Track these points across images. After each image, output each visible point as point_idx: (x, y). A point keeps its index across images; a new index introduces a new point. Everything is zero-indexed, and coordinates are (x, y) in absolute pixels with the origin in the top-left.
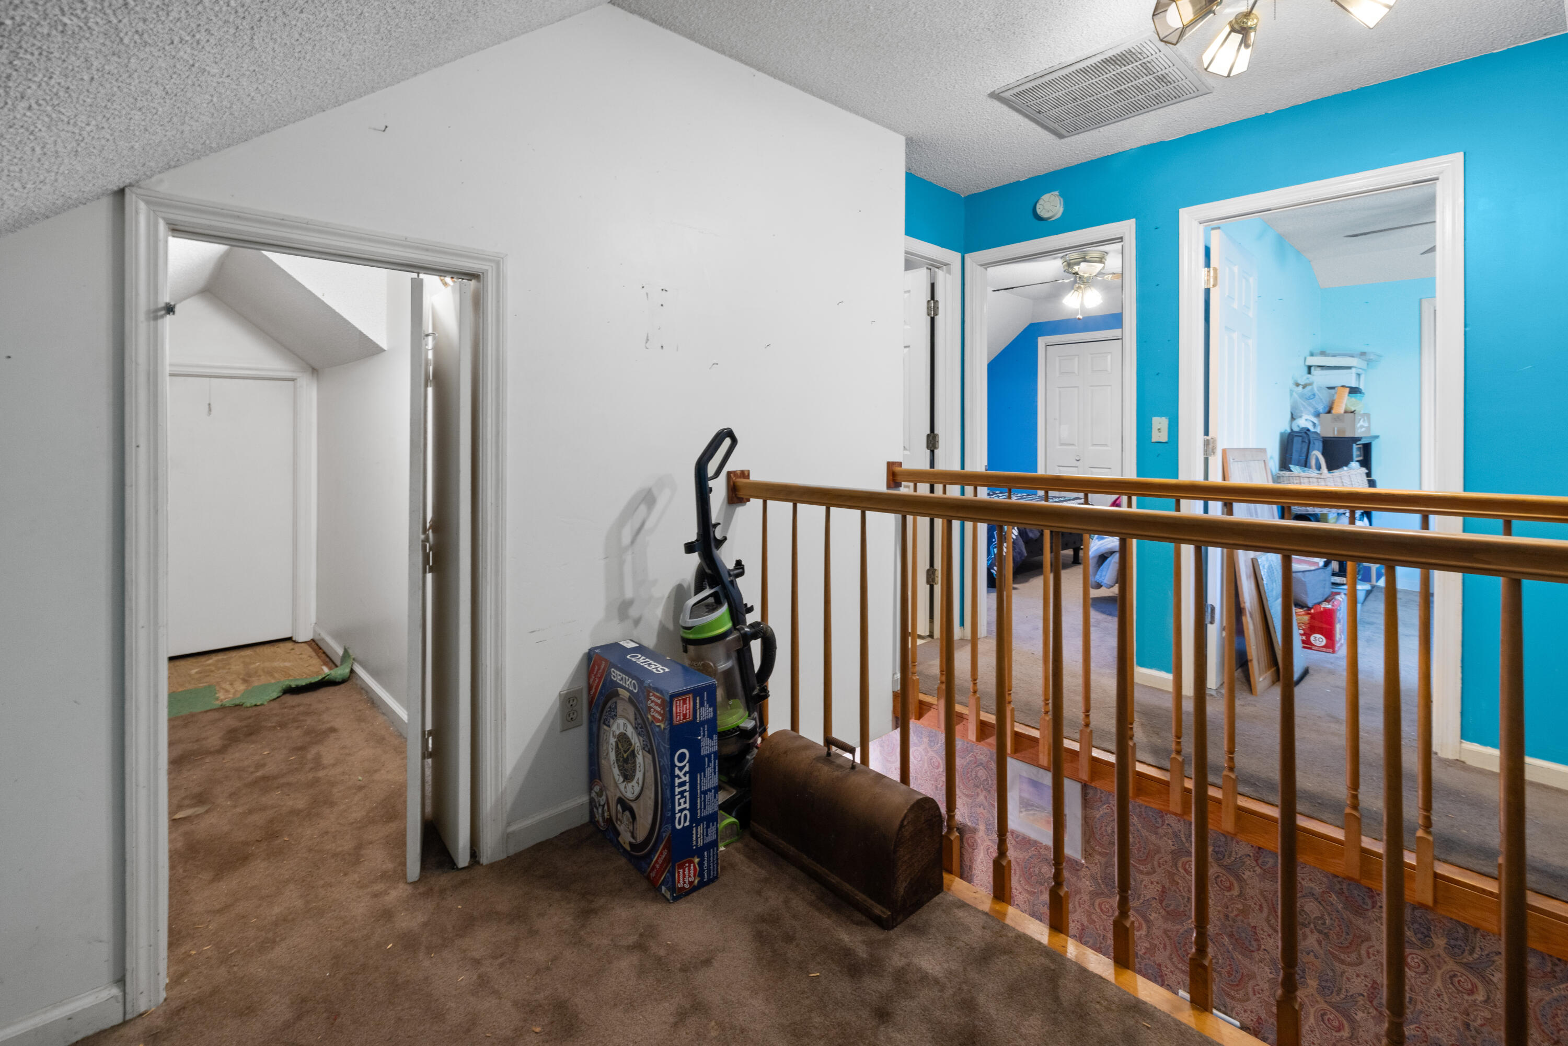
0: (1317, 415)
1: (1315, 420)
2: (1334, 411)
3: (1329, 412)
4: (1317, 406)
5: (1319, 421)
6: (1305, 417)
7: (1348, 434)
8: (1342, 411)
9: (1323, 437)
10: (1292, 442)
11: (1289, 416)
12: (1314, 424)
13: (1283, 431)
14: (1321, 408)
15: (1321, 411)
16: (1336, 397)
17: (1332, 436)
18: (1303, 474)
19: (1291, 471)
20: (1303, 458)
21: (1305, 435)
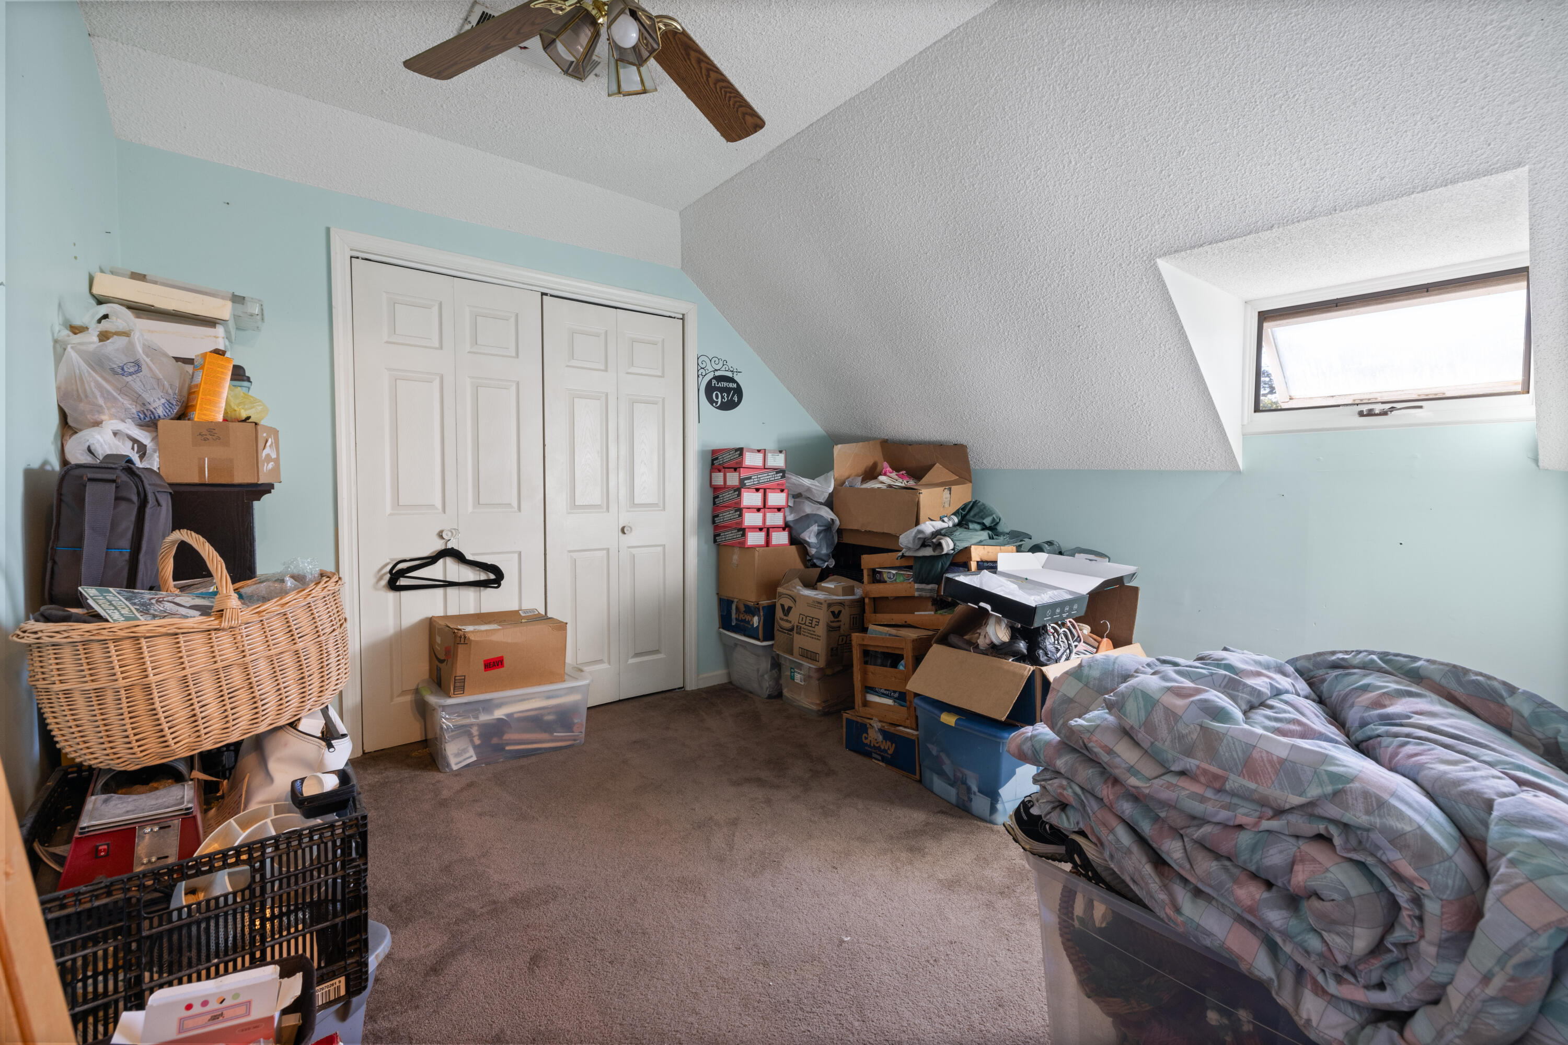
0: (150, 423)
1: (144, 437)
2: (197, 416)
3: (182, 415)
4: (147, 397)
5: (154, 439)
6: (112, 424)
7: (241, 477)
8: (220, 418)
9: (171, 485)
10: (80, 500)
11: (54, 420)
12: (142, 450)
13: (36, 465)
14: (158, 405)
15: (160, 411)
16: (198, 379)
17: (196, 480)
18: (146, 624)
19: (97, 617)
20: (122, 555)
21: (124, 478)
